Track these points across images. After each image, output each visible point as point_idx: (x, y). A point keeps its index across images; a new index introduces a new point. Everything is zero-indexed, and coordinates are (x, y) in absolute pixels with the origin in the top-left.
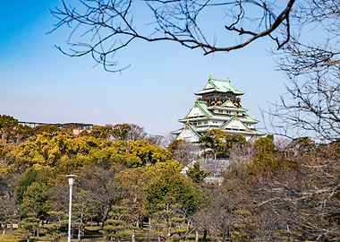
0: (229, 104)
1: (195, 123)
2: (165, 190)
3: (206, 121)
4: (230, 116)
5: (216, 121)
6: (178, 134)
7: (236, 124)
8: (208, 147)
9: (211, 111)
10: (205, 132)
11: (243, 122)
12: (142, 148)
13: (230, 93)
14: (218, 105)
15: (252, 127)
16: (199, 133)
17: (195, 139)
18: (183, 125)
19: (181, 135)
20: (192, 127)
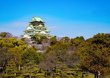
0: (41, 25)
1: (29, 32)
2: (28, 55)
3: (33, 31)
4: (41, 30)
5: (36, 31)
6: (23, 36)
7: (43, 32)
8: (34, 40)
9: (34, 28)
10: (32, 35)
11: (46, 32)
12: (14, 41)
13: (41, 22)
14: (37, 26)
15: (48, 33)
16: (31, 35)
17: (29, 37)
18: (25, 33)
19: (24, 36)
20: (28, 33)
